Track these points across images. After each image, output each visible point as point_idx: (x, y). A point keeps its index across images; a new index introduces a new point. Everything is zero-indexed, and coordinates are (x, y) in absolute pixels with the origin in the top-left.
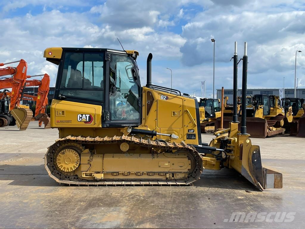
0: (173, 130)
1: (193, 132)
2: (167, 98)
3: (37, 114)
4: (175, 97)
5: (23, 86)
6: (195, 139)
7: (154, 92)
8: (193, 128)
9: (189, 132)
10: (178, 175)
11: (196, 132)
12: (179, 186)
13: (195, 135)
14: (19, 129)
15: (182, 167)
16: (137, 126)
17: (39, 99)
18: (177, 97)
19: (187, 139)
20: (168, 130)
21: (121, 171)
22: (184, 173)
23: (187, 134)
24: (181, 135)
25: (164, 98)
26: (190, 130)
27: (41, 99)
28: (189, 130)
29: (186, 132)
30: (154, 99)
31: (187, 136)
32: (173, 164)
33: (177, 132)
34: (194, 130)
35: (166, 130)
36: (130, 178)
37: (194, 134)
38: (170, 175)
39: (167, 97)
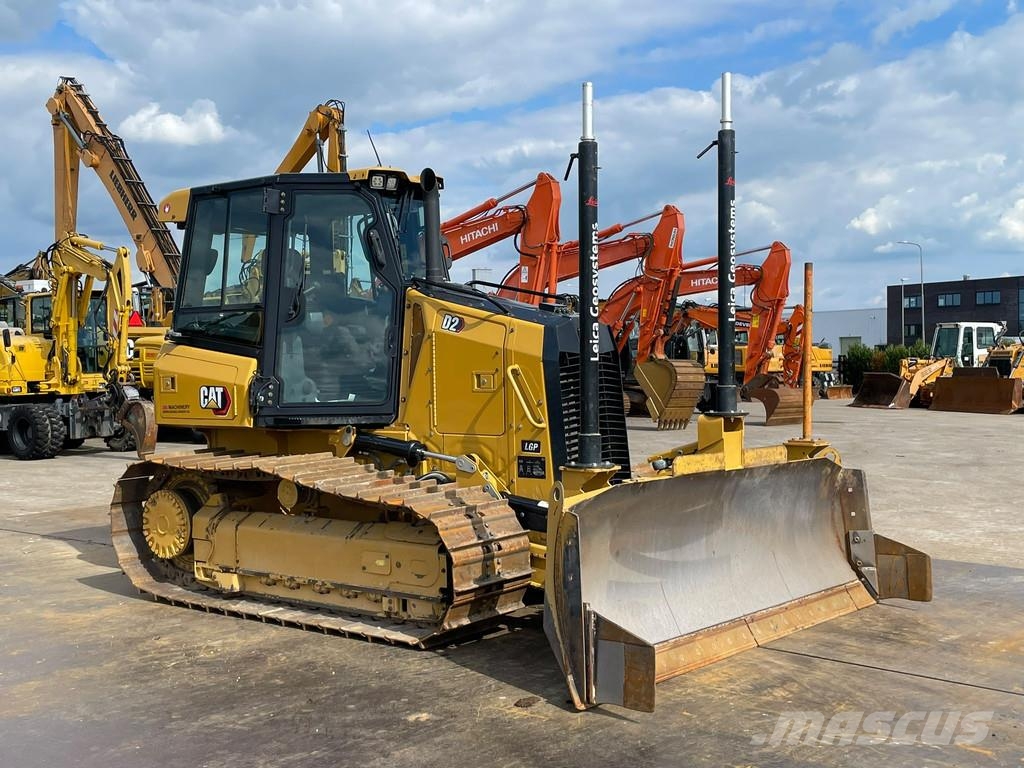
0: (477, 442)
1: (538, 450)
2: (460, 326)
3: (751, 378)
4: (484, 320)
5: (672, 288)
6: (543, 477)
7: (426, 304)
8: (536, 435)
9: (523, 450)
10: (414, 606)
11: (547, 453)
12: (391, 645)
13: (542, 462)
14: (656, 425)
15: (422, 577)
16: (381, 426)
17: (757, 326)
18: (491, 319)
19: (521, 475)
20: (463, 442)
21: (276, 570)
22: (428, 600)
23: (520, 458)
24: (502, 459)
25: (452, 323)
26: (529, 442)
27: (761, 326)
28: (523, 442)
29: (516, 450)
30: (424, 332)
31: (519, 464)
32: (399, 565)
33: (491, 450)
34: (539, 443)
35: (458, 441)
36: (300, 598)
37: (539, 459)
38: (390, 602)
39: (461, 320)
